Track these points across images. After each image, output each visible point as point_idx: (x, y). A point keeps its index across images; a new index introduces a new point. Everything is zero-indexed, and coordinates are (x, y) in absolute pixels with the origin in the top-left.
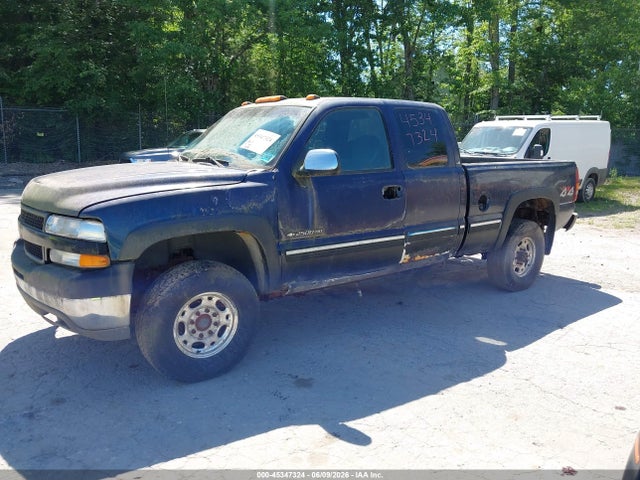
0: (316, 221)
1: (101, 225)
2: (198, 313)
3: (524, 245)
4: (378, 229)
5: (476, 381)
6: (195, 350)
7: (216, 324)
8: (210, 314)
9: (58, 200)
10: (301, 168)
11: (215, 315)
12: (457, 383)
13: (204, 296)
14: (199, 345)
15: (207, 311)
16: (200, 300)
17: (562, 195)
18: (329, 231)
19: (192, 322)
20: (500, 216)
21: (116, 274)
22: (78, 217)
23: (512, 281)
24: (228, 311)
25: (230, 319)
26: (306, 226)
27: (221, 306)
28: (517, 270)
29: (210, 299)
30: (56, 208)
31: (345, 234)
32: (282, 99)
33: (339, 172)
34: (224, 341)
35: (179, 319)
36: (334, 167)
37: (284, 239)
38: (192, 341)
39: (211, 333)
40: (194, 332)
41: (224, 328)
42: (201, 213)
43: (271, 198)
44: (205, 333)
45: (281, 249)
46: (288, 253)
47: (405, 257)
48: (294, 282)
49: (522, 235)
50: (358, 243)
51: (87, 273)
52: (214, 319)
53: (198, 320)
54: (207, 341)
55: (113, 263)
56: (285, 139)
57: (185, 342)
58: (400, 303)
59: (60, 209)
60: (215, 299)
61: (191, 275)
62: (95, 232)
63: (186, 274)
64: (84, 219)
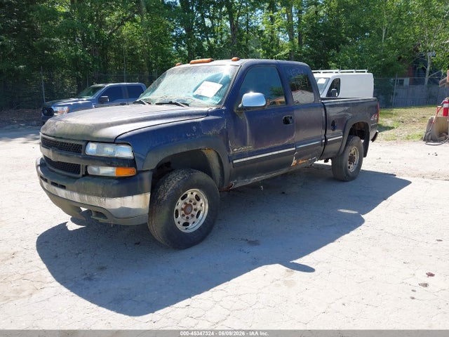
0: (248, 140)
1: (129, 147)
2: (185, 203)
3: (353, 152)
4: (281, 144)
5: (353, 233)
6: (185, 227)
7: (195, 210)
8: (192, 203)
9: (92, 132)
10: (240, 106)
11: (195, 204)
12: (344, 235)
13: (189, 192)
14: (186, 224)
15: (190, 201)
16: (187, 195)
17: (372, 119)
18: (255, 147)
19: (182, 209)
20: (342, 133)
21: (141, 179)
22: (114, 143)
23: (347, 175)
24: (201, 201)
25: (203, 206)
26: (244, 144)
27: (198, 198)
28: (349, 167)
29: (192, 193)
30: (93, 137)
31: (264, 148)
32: (211, 61)
33: (266, 107)
34: (201, 221)
35: (176, 208)
36: (263, 105)
37: (231, 153)
38: (183, 221)
39: (193, 216)
40: (183, 215)
41: (199, 212)
42: (187, 137)
43: (224, 126)
44: (189, 216)
45: (231, 160)
46: (235, 162)
47: (294, 162)
48: (236, 181)
49: (352, 145)
50: (270, 154)
51: (121, 180)
52: (194, 207)
53: (185, 207)
54: (190, 221)
55: (139, 172)
56: (226, 87)
57: (179, 223)
58: (283, 193)
59: (98, 138)
60: (195, 194)
61: (184, 178)
62: (126, 152)
63: (181, 178)
64: (118, 144)
